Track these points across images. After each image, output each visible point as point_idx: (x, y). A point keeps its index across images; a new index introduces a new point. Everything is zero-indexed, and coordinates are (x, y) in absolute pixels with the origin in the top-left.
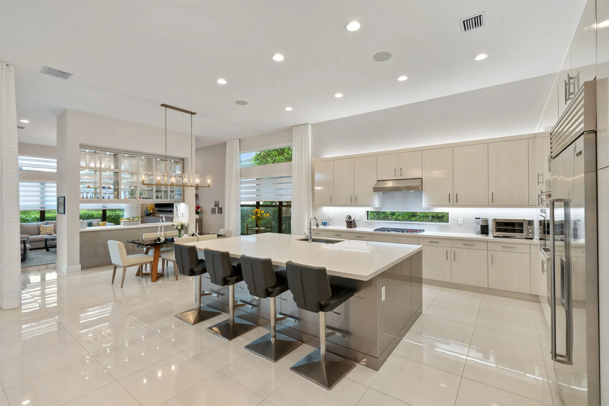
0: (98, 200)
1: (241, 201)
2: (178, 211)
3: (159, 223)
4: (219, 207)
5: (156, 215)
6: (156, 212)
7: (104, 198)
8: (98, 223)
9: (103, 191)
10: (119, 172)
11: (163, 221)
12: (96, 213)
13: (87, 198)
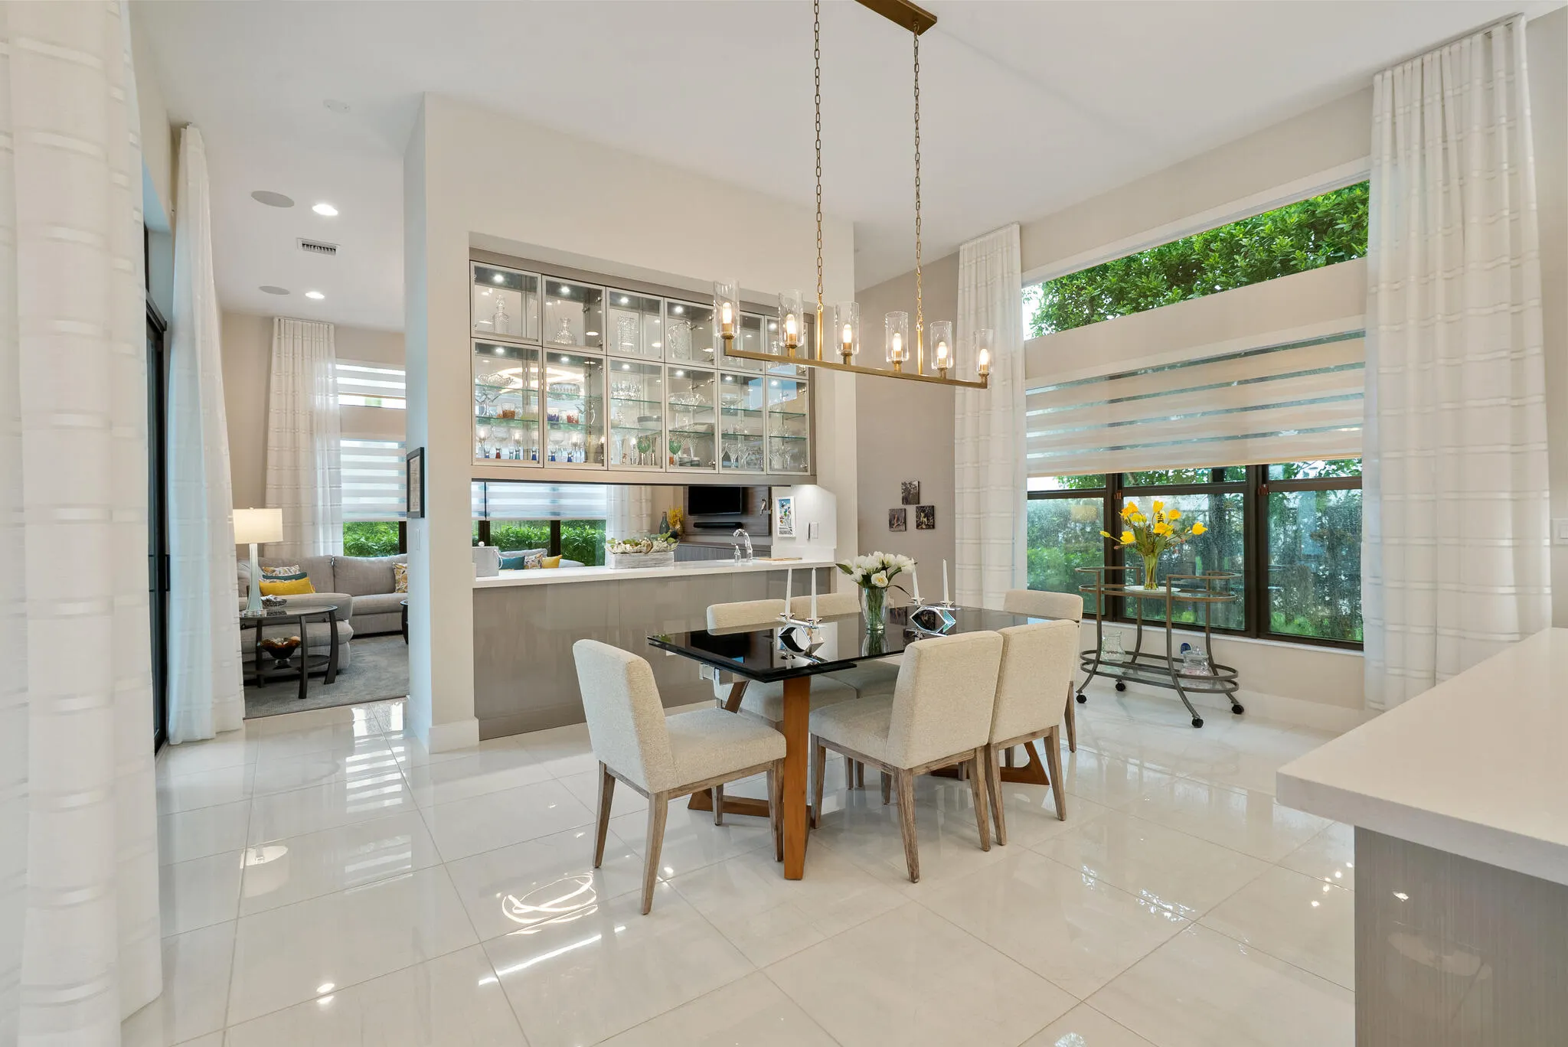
0: (534, 464)
1: (1029, 476)
2: (792, 516)
3: (733, 560)
4: (922, 504)
5: (692, 538)
6: (691, 528)
7: (553, 459)
8: (539, 561)
9: (555, 435)
10: (601, 360)
11: (744, 555)
12: (536, 531)
13: (498, 456)
